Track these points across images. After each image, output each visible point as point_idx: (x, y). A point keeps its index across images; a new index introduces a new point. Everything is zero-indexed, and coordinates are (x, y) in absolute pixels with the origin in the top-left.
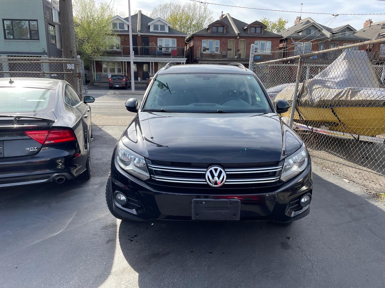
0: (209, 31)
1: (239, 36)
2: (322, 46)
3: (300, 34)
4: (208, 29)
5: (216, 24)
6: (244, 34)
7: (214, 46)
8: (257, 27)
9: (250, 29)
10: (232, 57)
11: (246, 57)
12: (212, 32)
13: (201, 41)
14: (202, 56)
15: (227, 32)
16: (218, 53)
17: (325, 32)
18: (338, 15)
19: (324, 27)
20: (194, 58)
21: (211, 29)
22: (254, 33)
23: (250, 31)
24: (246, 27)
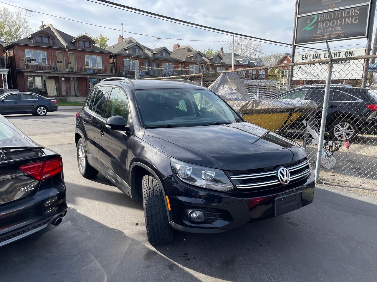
0: (32, 41)
1: (68, 49)
2: (146, 64)
3: (127, 52)
4: (30, 38)
5: (41, 35)
6: (72, 47)
7: (40, 57)
8: (86, 42)
9: (79, 42)
10: (62, 69)
11: (78, 70)
12: (36, 42)
13: (24, 51)
14: (28, 67)
15: (54, 43)
16: (46, 64)
17: (147, 51)
18: (160, 38)
19: (146, 47)
20: (17, 69)
21: (34, 39)
22: (83, 47)
23: (79, 45)
24: (75, 41)
